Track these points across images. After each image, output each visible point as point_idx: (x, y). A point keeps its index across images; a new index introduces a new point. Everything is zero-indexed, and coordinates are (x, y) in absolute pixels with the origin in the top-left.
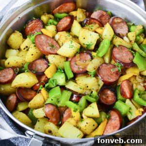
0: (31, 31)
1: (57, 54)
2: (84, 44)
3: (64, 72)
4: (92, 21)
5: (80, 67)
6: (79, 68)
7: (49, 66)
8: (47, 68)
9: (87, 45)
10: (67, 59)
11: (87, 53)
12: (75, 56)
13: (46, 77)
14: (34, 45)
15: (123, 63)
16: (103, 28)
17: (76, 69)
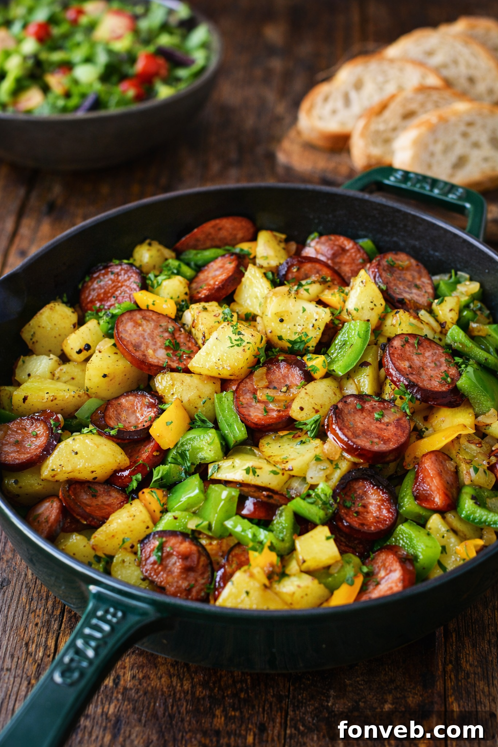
0: (101, 300)
1: (187, 371)
2: (280, 338)
3: (217, 427)
4: (308, 266)
5: (271, 406)
6: (266, 411)
7: (163, 411)
8: (157, 417)
9: (290, 342)
10: (224, 384)
11: (290, 363)
12: (250, 373)
13: (158, 448)
14: (112, 341)
15: (420, 389)
16: (347, 289)
17: (256, 414)
